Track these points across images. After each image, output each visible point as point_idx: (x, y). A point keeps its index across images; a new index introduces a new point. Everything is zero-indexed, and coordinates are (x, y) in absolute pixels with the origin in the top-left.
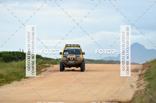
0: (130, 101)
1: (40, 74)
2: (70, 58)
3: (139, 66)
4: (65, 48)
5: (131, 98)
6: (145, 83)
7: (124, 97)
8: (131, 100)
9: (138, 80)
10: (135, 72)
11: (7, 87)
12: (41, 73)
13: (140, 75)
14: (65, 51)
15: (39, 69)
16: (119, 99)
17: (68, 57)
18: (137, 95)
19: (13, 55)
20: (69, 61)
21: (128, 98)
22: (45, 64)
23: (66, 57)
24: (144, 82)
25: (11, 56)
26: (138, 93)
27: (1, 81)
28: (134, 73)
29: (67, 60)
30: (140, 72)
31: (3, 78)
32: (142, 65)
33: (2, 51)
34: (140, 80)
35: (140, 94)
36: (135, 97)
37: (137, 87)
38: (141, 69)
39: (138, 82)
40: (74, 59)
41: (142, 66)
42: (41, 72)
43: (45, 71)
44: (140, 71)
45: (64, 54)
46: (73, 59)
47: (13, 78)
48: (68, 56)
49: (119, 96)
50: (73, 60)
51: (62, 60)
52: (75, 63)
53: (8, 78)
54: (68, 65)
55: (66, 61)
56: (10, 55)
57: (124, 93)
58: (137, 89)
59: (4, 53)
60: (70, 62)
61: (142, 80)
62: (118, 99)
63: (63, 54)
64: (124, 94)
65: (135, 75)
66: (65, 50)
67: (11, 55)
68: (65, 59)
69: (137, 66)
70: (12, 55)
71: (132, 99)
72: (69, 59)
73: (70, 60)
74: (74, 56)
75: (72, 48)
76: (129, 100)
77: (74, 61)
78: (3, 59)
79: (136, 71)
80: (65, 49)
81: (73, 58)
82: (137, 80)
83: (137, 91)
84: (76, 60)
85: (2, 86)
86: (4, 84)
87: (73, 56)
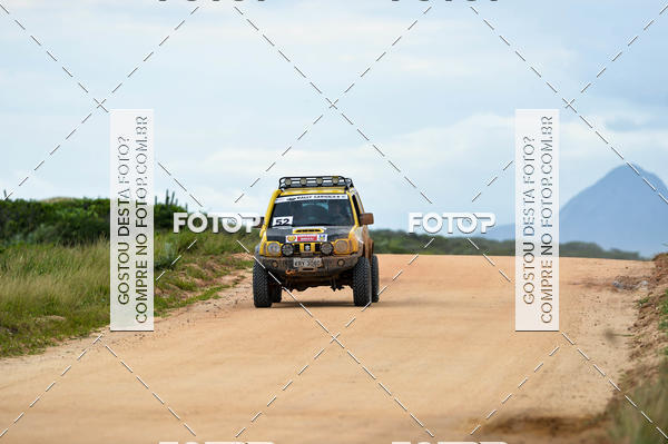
0: (599, 415)
1: (216, 298)
2: (302, 245)
3: (638, 265)
4: (279, 196)
5: (606, 402)
6: (663, 338)
7: (574, 397)
8: (605, 413)
9: (635, 325)
10: (622, 293)
11: (73, 353)
12: (220, 294)
13: (644, 305)
14: (277, 210)
15: (210, 273)
16: (554, 406)
17: (289, 239)
18: (630, 391)
19: (99, 213)
20: (296, 260)
21: (590, 401)
22: (237, 256)
23: (282, 240)
24: (662, 334)
25: (90, 220)
26: (633, 383)
27: (49, 327)
28: (616, 296)
29: (285, 256)
30: (642, 293)
31: (55, 313)
32: (654, 260)
33: (54, 199)
34: (644, 325)
35: (642, 388)
36: (619, 398)
37: (632, 357)
38: (649, 279)
39: (636, 334)
40: (318, 246)
41: (652, 265)
42: (220, 289)
43: (236, 282)
44: (645, 289)
45: (274, 223)
46: (313, 249)
47: (100, 313)
48: (290, 232)
49: (552, 395)
50: (314, 255)
51: (261, 252)
52: (323, 267)
53: (78, 311)
54: (292, 277)
55: (284, 259)
56: (89, 213)
57: (573, 383)
58: (630, 366)
59: (60, 203)
60: (302, 264)
61: (651, 327)
62: (547, 407)
63: (270, 225)
64: (574, 386)
65: (620, 305)
66: (275, 205)
67: (92, 214)
68: (278, 250)
69: (631, 264)
70: (96, 215)
71: (609, 405)
72: (297, 247)
73: (300, 255)
74: (320, 234)
75: (312, 195)
76: (594, 414)
77: (318, 259)
78: (59, 231)
79: (625, 287)
80: (280, 200)
81: (313, 244)
82: (632, 324)
83: (628, 372)
84: (331, 254)
85: (52, 348)
86: (61, 340)
87: (314, 234)
